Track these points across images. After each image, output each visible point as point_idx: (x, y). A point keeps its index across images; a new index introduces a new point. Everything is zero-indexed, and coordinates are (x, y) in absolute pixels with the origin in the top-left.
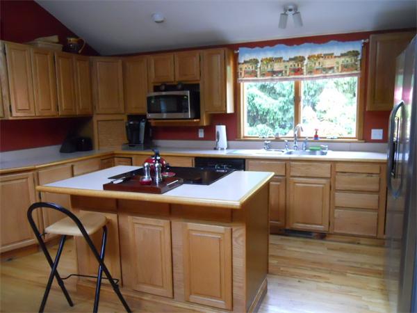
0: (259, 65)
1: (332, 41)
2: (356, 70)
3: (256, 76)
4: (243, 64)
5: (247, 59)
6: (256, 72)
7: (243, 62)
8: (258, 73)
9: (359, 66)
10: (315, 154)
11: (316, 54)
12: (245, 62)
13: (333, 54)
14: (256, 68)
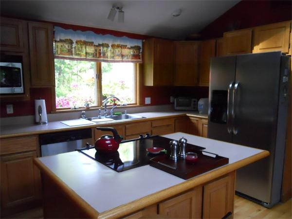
0: (74, 45)
1: (125, 37)
2: (140, 59)
3: (72, 54)
4: (58, 42)
5: (63, 38)
6: (72, 51)
7: (58, 40)
8: (73, 52)
9: (141, 56)
10: (120, 119)
11: (116, 44)
12: (61, 41)
13: (126, 46)
14: (72, 48)
